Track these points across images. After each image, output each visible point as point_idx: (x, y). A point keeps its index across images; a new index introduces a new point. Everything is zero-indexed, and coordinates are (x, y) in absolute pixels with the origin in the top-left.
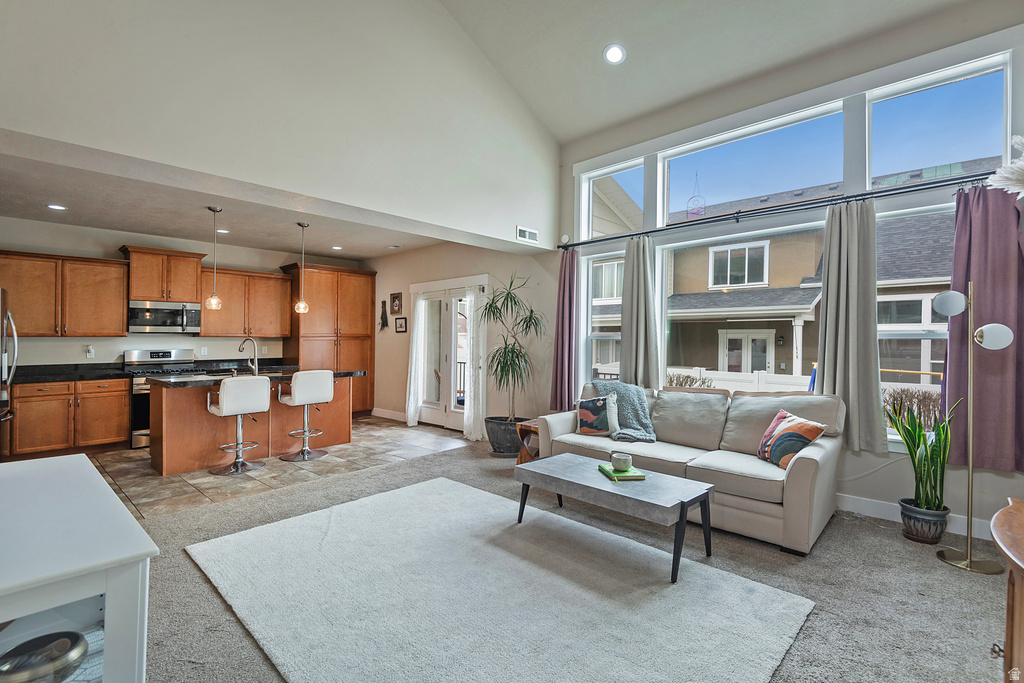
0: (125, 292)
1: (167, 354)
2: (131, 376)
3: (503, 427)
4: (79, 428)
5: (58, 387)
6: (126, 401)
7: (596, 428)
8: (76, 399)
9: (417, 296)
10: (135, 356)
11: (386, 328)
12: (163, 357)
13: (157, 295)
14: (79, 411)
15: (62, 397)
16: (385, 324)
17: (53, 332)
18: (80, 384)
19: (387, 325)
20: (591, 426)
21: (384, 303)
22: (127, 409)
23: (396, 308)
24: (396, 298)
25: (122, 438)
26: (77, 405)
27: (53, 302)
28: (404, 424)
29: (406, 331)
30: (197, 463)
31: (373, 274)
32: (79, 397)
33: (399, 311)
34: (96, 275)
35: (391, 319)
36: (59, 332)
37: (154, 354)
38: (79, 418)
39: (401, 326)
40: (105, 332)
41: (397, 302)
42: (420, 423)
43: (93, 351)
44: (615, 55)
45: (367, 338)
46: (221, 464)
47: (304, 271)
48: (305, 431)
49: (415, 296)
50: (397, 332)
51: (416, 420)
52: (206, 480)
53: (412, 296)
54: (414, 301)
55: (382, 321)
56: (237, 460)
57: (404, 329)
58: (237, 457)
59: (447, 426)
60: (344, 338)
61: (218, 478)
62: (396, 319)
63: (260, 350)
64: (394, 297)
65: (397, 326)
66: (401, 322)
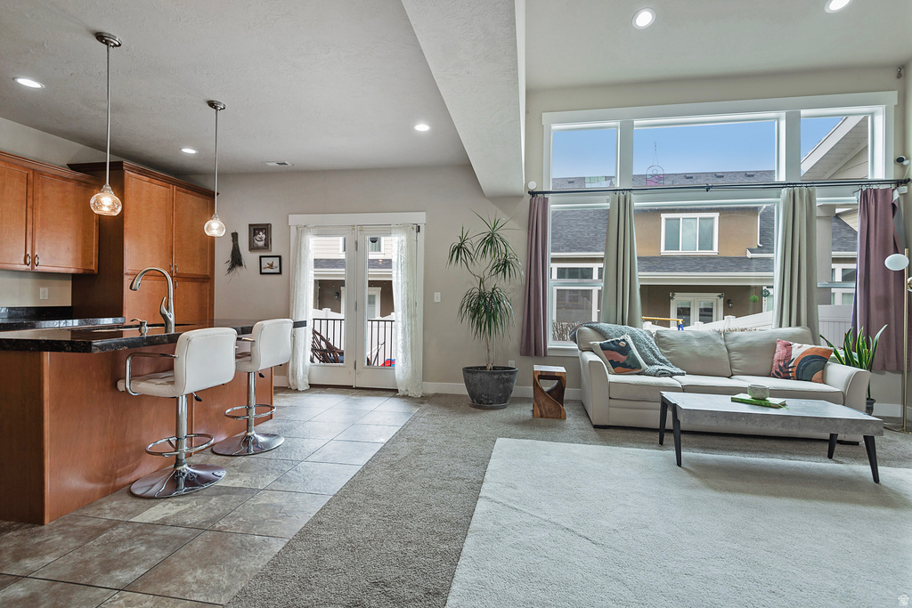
3: (496, 377)
7: (630, 367)
9: (302, 230)
11: (238, 269)
16: (236, 260)
19: (241, 264)
20: (624, 365)
21: (235, 236)
23: (261, 244)
24: (261, 230)
28: (287, 389)
29: (280, 273)
30: (99, 486)
31: (210, 195)
33: (267, 246)
35: (250, 258)
39: (271, 266)
41: (262, 235)
42: (312, 386)
44: (644, 19)
45: (206, 280)
46: (133, 480)
47: (131, 176)
48: (250, 408)
49: (300, 229)
50: (261, 273)
51: (307, 382)
52: (168, 511)
53: (293, 230)
54: (297, 236)
55: (230, 260)
56: (179, 468)
57: (277, 270)
58: (178, 462)
59: (357, 386)
60: (179, 279)
61: (185, 503)
62: (261, 257)
63: (37, 295)
64: (255, 229)
65: (263, 267)
66: (270, 260)
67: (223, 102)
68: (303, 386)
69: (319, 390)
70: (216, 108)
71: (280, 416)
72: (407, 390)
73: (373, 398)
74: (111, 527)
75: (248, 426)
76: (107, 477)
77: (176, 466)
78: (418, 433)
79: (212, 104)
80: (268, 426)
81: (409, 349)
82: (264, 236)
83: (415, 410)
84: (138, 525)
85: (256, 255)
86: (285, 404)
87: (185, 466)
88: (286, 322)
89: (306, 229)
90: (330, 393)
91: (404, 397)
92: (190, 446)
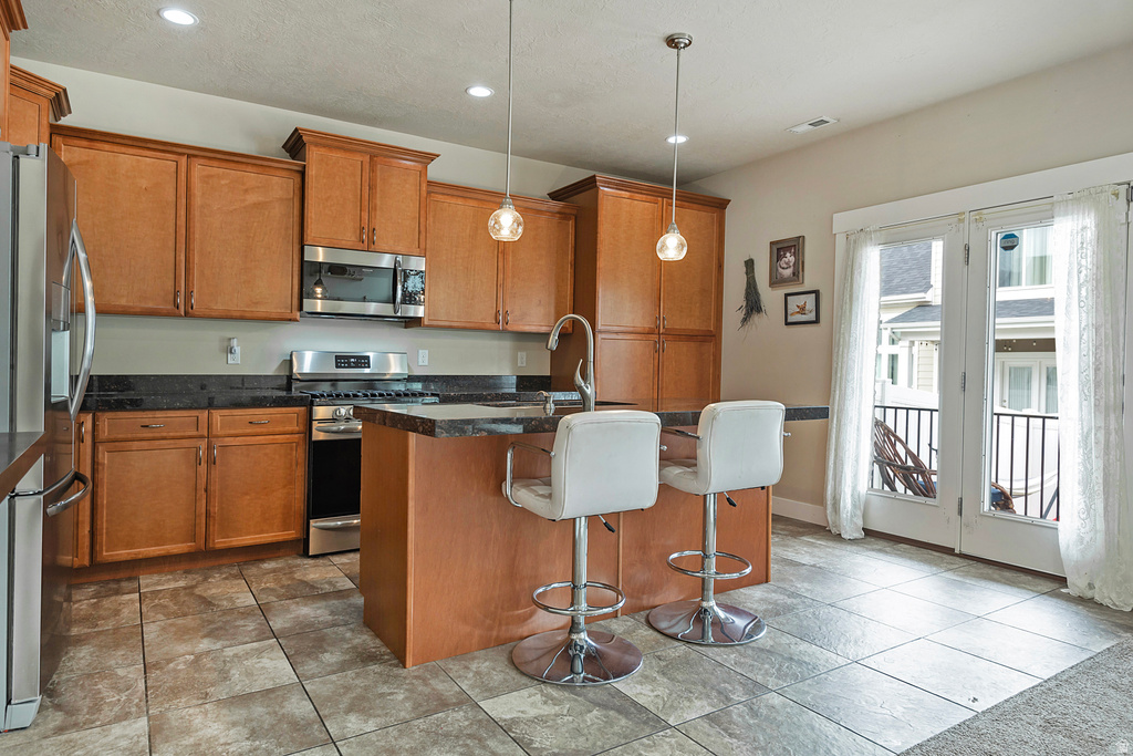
0: (297, 228)
1: (363, 361)
2: (309, 403)
4: (215, 509)
5: (177, 420)
6: (300, 455)
8: (210, 448)
9: (856, 239)
10: (306, 364)
11: (756, 318)
12: (357, 365)
13: (350, 237)
14: (216, 473)
15: (185, 443)
16: (753, 305)
17: (170, 307)
18: (217, 415)
19: (759, 310)
21: (750, 264)
22: (301, 473)
23: (788, 273)
24: (788, 248)
25: (291, 534)
26: (211, 461)
27: (171, 244)
29: (817, 321)
30: (477, 632)
31: (721, 205)
32: (217, 443)
33: (797, 275)
34: (246, 191)
35: (771, 297)
36: (181, 308)
37: (342, 360)
38: (216, 487)
39: (802, 310)
40: (262, 310)
41: (790, 258)
42: (868, 533)
43: (238, 349)
45: (708, 338)
46: (525, 634)
47: (607, 194)
48: (706, 556)
49: (852, 238)
50: (787, 324)
51: (860, 523)
52: (527, 709)
53: (840, 241)
54: (847, 251)
55: (744, 304)
56: (574, 637)
57: (812, 317)
58: (573, 627)
59: (966, 551)
60: (670, 338)
61: (556, 702)
62: (787, 295)
63: (514, 360)
64: (779, 249)
65: (790, 311)
66: (800, 300)
67: (687, 33)
68: (851, 529)
69: (881, 544)
70: (676, 47)
71: (783, 580)
72: (1091, 586)
73: (994, 586)
74: (454, 704)
75: (703, 589)
76: (488, 622)
77: (571, 632)
78: (1088, 715)
79: (672, 42)
80: (754, 597)
81: (1099, 488)
82: (792, 259)
83: (1101, 644)
84: (482, 716)
85: (780, 292)
86: (806, 559)
87: (583, 635)
88: (769, 408)
89: (862, 234)
90: (901, 555)
91: (1081, 601)
92: (592, 605)
